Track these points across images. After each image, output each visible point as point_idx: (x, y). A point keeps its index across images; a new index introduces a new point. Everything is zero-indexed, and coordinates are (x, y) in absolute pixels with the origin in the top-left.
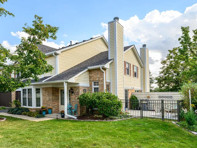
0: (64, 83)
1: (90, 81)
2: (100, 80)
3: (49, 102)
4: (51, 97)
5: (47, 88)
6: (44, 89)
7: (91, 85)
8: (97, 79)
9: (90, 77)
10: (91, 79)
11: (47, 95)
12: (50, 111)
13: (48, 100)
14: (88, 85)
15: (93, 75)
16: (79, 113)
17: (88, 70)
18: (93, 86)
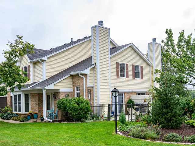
0: (43, 89)
1: (73, 86)
2: (81, 85)
3: (36, 107)
4: (37, 103)
5: (34, 93)
6: (32, 95)
7: (74, 90)
8: (78, 85)
9: (73, 82)
10: (74, 85)
11: (34, 101)
12: (35, 116)
13: (35, 105)
14: (72, 90)
15: (75, 80)
16: (60, 118)
17: (70, 75)
18: (76, 91)
